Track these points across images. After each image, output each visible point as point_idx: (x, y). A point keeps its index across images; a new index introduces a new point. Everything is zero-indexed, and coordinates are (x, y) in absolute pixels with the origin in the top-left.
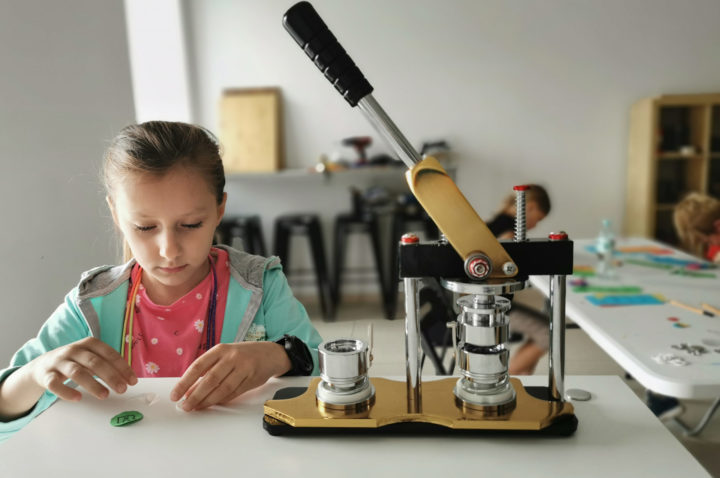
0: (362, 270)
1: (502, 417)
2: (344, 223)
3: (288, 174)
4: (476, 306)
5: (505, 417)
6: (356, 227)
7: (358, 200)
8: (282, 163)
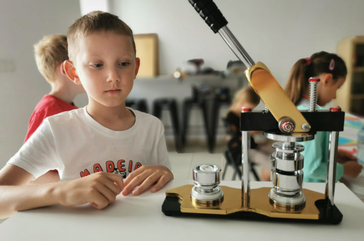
0: (197, 127)
1: (297, 212)
2: (189, 104)
3: (161, 78)
4: (283, 148)
5: (299, 211)
7: (196, 91)
8: (157, 72)
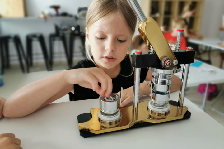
0: (60, 53)
2: (53, 37)
3: (29, 18)
6: (57, 38)
7: (57, 28)
8: (26, 14)
